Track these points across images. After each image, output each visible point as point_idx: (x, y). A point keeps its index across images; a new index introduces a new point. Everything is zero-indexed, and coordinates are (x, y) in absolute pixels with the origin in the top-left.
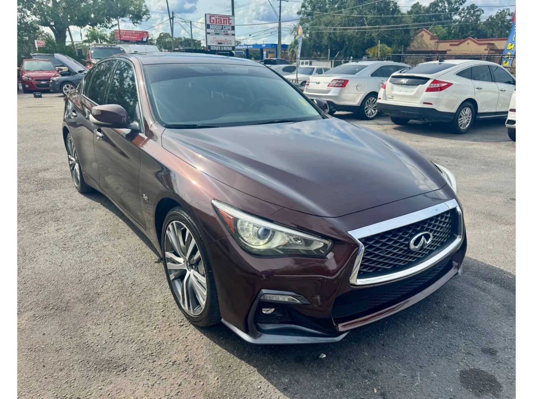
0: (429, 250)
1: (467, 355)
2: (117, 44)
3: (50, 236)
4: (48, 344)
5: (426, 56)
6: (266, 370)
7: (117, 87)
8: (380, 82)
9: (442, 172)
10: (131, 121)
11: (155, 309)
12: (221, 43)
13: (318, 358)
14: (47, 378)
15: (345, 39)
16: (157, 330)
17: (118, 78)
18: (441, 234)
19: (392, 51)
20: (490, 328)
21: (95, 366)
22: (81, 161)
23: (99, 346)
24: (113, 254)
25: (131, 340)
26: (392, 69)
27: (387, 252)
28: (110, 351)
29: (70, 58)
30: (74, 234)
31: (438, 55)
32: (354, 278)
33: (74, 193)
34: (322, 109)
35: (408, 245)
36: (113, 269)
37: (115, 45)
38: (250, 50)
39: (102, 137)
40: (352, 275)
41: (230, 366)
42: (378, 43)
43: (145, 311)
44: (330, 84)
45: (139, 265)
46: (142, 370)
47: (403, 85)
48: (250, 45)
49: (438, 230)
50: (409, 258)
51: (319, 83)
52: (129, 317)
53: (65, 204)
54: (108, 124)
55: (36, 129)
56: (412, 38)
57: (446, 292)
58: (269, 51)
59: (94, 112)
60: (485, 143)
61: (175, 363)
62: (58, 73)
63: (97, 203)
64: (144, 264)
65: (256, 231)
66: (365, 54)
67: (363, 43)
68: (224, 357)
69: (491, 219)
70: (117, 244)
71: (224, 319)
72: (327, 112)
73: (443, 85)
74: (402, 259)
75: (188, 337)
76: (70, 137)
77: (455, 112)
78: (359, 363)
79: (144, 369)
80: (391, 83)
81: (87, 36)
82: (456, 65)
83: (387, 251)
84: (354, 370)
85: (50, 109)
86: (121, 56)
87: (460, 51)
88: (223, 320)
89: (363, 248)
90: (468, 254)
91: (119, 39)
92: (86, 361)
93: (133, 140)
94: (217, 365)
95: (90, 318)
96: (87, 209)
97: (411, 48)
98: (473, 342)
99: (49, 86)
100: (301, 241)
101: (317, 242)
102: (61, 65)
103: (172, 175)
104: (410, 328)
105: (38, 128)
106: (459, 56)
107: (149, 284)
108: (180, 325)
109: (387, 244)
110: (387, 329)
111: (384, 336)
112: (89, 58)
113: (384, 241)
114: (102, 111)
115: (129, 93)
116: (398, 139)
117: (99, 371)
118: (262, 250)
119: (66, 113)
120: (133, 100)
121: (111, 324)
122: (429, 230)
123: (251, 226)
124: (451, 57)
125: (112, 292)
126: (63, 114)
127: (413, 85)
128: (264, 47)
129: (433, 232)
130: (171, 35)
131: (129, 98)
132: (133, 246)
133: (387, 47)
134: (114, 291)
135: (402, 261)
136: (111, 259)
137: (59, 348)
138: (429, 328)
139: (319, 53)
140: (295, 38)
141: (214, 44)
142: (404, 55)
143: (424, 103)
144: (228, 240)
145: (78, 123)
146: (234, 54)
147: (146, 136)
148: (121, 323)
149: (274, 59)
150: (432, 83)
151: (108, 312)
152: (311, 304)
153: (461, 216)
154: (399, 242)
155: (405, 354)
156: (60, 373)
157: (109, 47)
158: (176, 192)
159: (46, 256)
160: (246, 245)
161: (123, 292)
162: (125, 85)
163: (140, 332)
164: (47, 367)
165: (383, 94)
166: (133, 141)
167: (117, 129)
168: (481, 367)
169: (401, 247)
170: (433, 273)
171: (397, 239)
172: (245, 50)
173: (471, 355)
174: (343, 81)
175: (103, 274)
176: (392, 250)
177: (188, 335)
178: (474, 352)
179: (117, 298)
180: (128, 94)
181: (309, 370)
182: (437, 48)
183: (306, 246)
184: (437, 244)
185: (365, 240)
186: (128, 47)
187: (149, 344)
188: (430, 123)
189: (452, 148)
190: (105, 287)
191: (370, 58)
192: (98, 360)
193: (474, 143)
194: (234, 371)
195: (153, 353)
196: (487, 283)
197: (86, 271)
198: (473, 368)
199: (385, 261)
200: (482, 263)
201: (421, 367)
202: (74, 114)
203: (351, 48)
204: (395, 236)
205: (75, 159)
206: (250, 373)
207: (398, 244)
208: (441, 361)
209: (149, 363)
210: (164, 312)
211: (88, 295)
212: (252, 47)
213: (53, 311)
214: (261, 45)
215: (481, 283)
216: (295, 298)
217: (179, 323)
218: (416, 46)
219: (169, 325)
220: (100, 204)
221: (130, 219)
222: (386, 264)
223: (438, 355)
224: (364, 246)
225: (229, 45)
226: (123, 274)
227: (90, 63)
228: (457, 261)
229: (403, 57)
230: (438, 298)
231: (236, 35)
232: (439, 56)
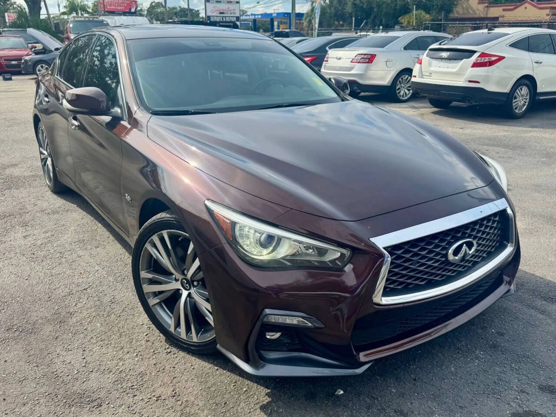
0: (472, 261)
1: (521, 394)
2: (100, 16)
3: (16, 244)
4: (10, 373)
5: (472, 24)
6: (270, 408)
7: (96, 66)
8: (415, 56)
9: (488, 165)
10: (112, 107)
11: (138, 333)
12: (223, 13)
13: (333, 394)
14: (7, 414)
15: (373, 5)
16: (139, 358)
17: (98, 55)
18: (487, 241)
19: (431, 18)
20: (550, 360)
21: (65, 401)
22: (54, 155)
23: (70, 377)
24: (89, 266)
25: (108, 369)
26: (429, 40)
27: (419, 264)
28: (83, 383)
29: (45, 34)
30: (44, 242)
31: (486, 22)
32: (378, 295)
33: (45, 193)
34: (341, 90)
35: (446, 256)
36: (89, 283)
37: (98, 17)
38: (259, 21)
39: (78, 126)
40: (376, 292)
41: (226, 403)
42: (413, 10)
43: (125, 335)
44: (353, 59)
45: (120, 279)
46: (120, 406)
47: (443, 60)
48: (258, 15)
49: (484, 236)
50: (447, 271)
51: (340, 59)
52: (106, 342)
53: (35, 206)
54: (84, 110)
55: (4, 117)
56: (455, 2)
57: (495, 315)
58: (281, 21)
59: (68, 96)
60: (547, 130)
61: (160, 398)
62: (31, 51)
63: (73, 205)
64: (126, 278)
65: (258, 238)
66: (398, 23)
67: (395, 9)
68: (218, 392)
69: (552, 224)
70: (94, 253)
71: (221, 345)
72: (347, 93)
73: (493, 59)
74: (439, 272)
75: (176, 366)
76: (42, 126)
77: (508, 92)
78: (385, 402)
79: (122, 405)
80: (428, 58)
81: (65, 7)
82: (509, 34)
83: (419, 262)
84: (378, 410)
85: (21, 93)
86: (102, 30)
87: (514, 18)
88: (218, 346)
89: (389, 259)
90: (523, 266)
91: (103, 9)
92: (54, 395)
93: (113, 129)
94: (211, 402)
95: (60, 342)
96: (61, 212)
97: (454, 15)
98: (528, 377)
99: (20, 67)
100: (313, 250)
101: (332, 251)
102: (35, 41)
103: (159, 171)
104: (449, 359)
105: (6, 117)
106: (513, 23)
107: (131, 302)
108: (166, 353)
109: (420, 254)
110: (420, 359)
111: (416, 369)
112: (67, 33)
113: (416, 250)
114: (77, 96)
115: (110, 73)
116: (438, 126)
117: (69, 406)
118: (266, 261)
119: (37, 98)
120: (115, 81)
121: (84, 350)
122: (472, 237)
123: (252, 231)
124: (503, 25)
125: (87, 311)
126: (34, 99)
127: (455, 59)
128: (275, 17)
129: (476, 240)
130: (164, 4)
131: (111, 79)
132: (113, 256)
133: (423, 13)
134: (90, 311)
135: (439, 275)
136: (87, 271)
137: (23, 379)
138: (471, 359)
139: (341, 23)
140: (312, 5)
141: (215, 14)
142: (445, 24)
143: (470, 81)
144: (224, 248)
145: (51, 110)
146: (238, 26)
147: (130, 124)
148: (96, 349)
149: (287, 30)
150: (479, 57)
151: (82, 336)
152: (326, 327)
153: (512, 219)
154: (434, 251)
155: (441, 391)
156: (23, 409)
157: (91, 19)
158: (164, 191)
159: (11, 268)
160: (246, 254)
161: (100, 312)
162: (106, 63)
163: (118, 361)
164: (9, 400)
165: (419, 70)
166: (114, 131)
167: (94, 116)
168: (537, 409)
169: (437, 258)
170: (478, 290)
171: (433, 248)
172: (252, 20)
173: (525, 394)
174: (370, 56)
175: (77, 289)
176: (426, 261)
177: (175, 365)
178: (529, 389)
179: (93, 318)
180: (110, 75)
181: (322, 410)
182: (487, 14)
183: (318, 256)
184: (483, 254)
185: (392, 249)
186: (113, 19)
187: (129, 375)
188: (477, 105)
189: (505, 136)
190: (79, 305)
191: (404, 27)
192: (69, 393)
193: (533, 129)
194: (231, 408)
195: (133, 386)
196: (547, 303)
197: (58, 286)
198: (527, 409)
199: (417, 275)
200: (542, 278)
201: (462, 407)
202: (46, 99)
203: (380, 16)
204: (429, 243)
205: (48, 152)
206: (250, 412)
207: (434, 254)
208: (487, 400)
209: (129, 397)
210: (148, 336)
211: (59, 315)
212: (260, 17)
213: (17, 333)
214: (271, 14)
215: (539, 303)
216: (306, 320)
217: (165, 349)
218: (461, 13)
219: (154, 351)
220: (76, 206)
221: (111, 224)
222: (418, 278)
223: (484, 393)
224: (391, 256)
225: (232, 15)
226: (101, 290)
227: (68, 38)
228: (508, 276)
229: (444, 26)
230: (485, 322)
231: (241, 3)
232: (488, 23)
